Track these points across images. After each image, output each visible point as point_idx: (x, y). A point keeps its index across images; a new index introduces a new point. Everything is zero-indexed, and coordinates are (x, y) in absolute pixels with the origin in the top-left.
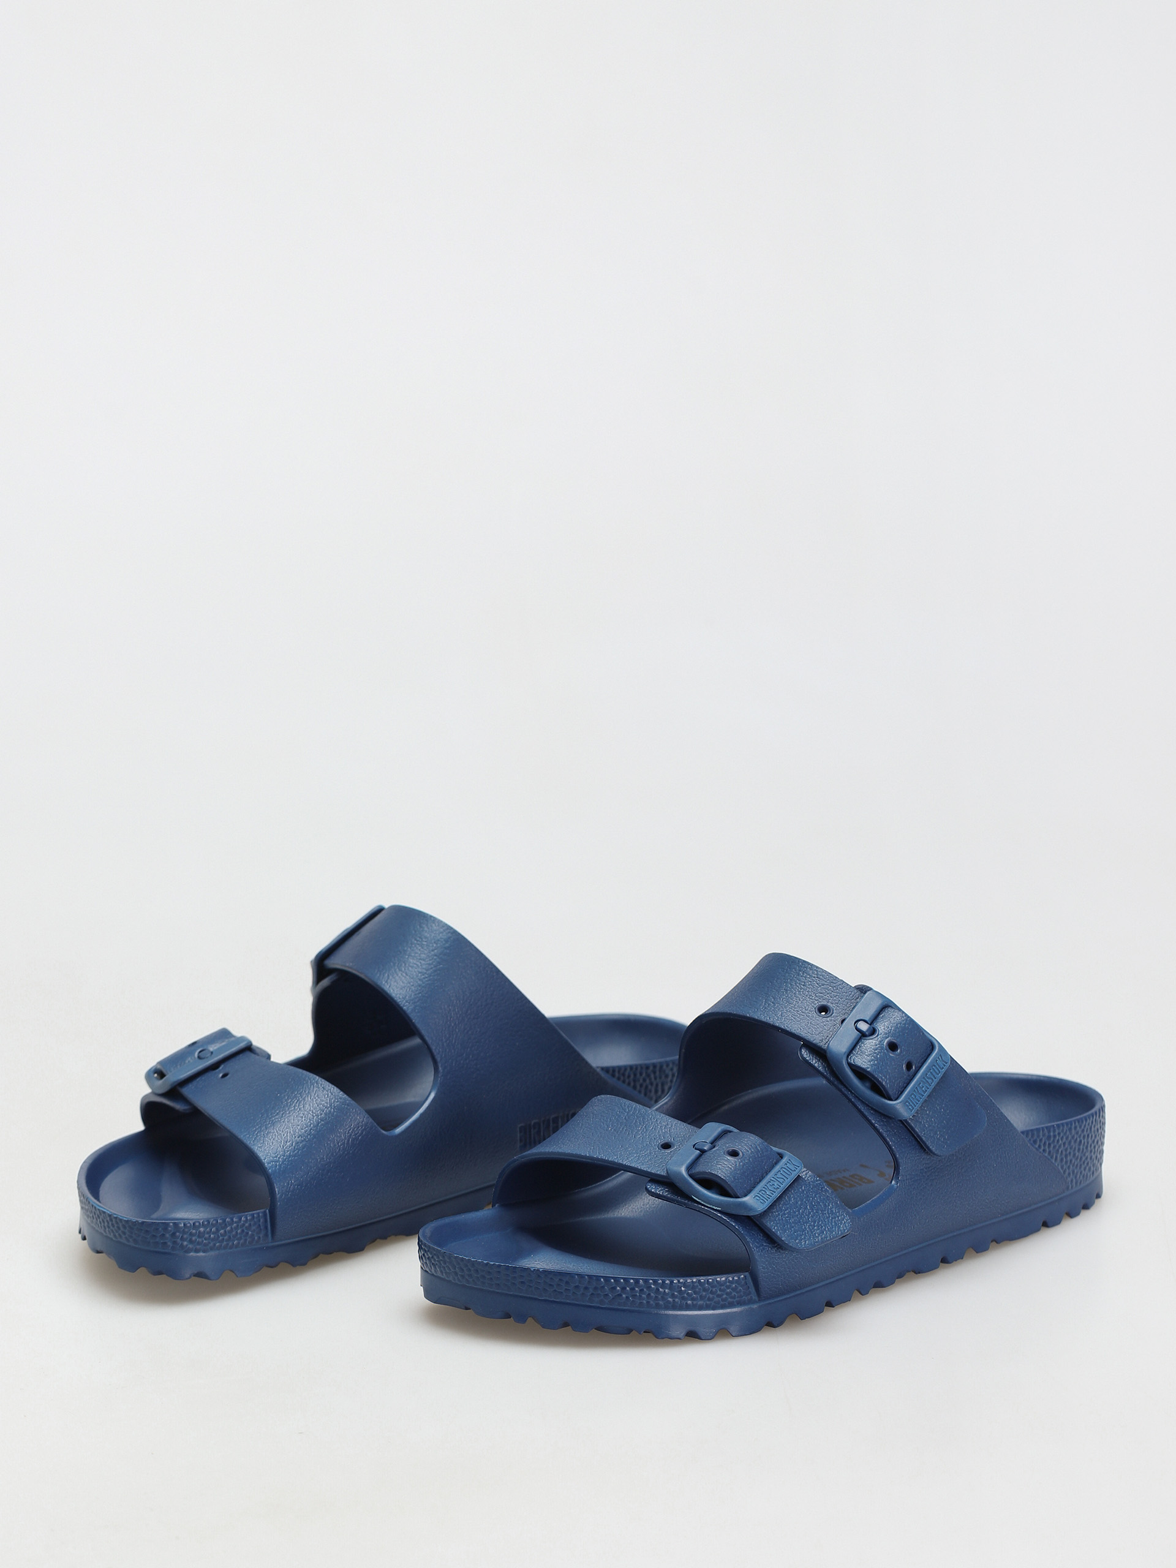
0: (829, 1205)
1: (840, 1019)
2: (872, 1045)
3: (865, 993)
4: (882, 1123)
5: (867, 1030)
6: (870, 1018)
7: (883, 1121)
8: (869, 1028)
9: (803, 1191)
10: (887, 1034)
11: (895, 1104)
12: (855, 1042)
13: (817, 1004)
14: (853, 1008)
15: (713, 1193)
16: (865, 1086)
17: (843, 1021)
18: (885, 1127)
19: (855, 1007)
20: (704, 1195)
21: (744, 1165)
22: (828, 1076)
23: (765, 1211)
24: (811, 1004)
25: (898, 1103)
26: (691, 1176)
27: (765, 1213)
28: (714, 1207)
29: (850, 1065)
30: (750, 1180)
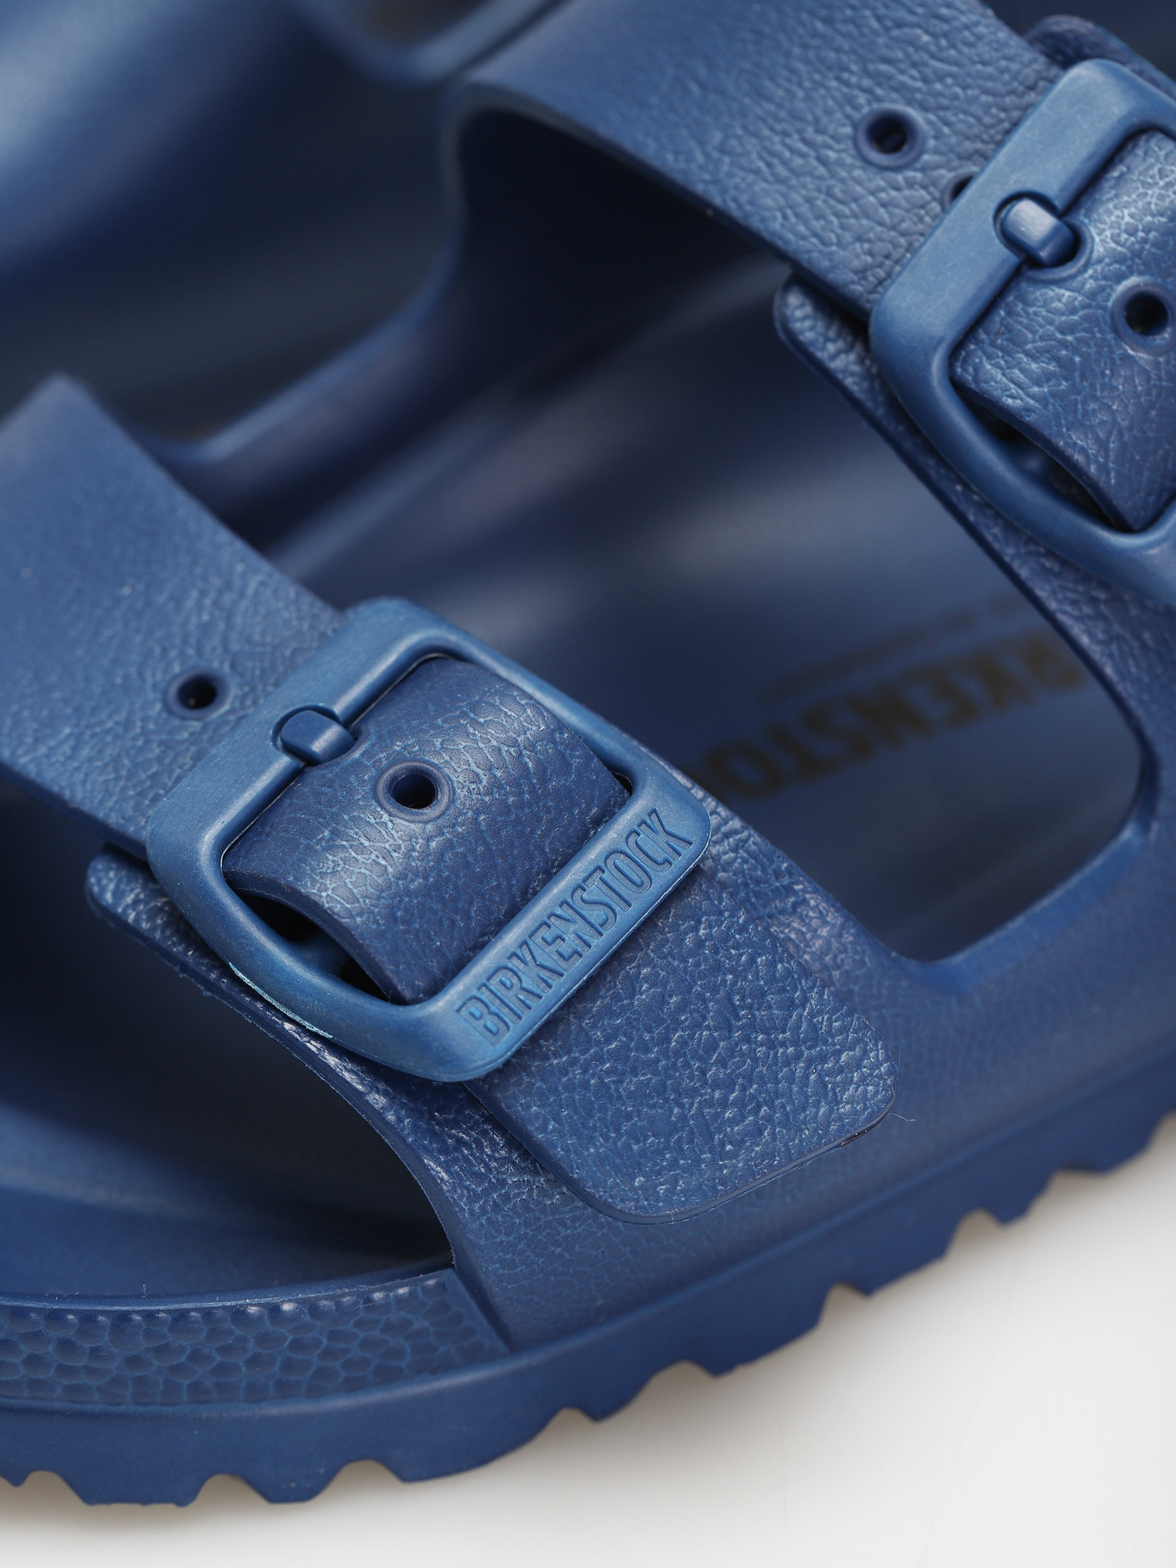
0: (805, 1000)
1: (947, 177)
2: (1056, 312)
3: (1067, 63)
4: (1087, 610)
5: (1044, 243)
6: (1062, 190)
7: (1093, 601)
8: (1055, 231)
9: (700, 944)
10: (1128, 261)
11: (1141, 548)
12: (988, 293)
13: (866, 108)
14: (1008, 133)
15: (307, 963)
16: (1022, 471)
17: (960, 187)
18: (1101, 625)
19: (1016, 124)
20: (272, 965)
21: (449, 845)
22: (880, 412)
23: (507, 1063)
24: (841, 106)
25: (1151, 546)
26: (233, 881)
27: (508, 1069)
28: (307, 1024)
29: (958, 387)
30: (467, 916)
